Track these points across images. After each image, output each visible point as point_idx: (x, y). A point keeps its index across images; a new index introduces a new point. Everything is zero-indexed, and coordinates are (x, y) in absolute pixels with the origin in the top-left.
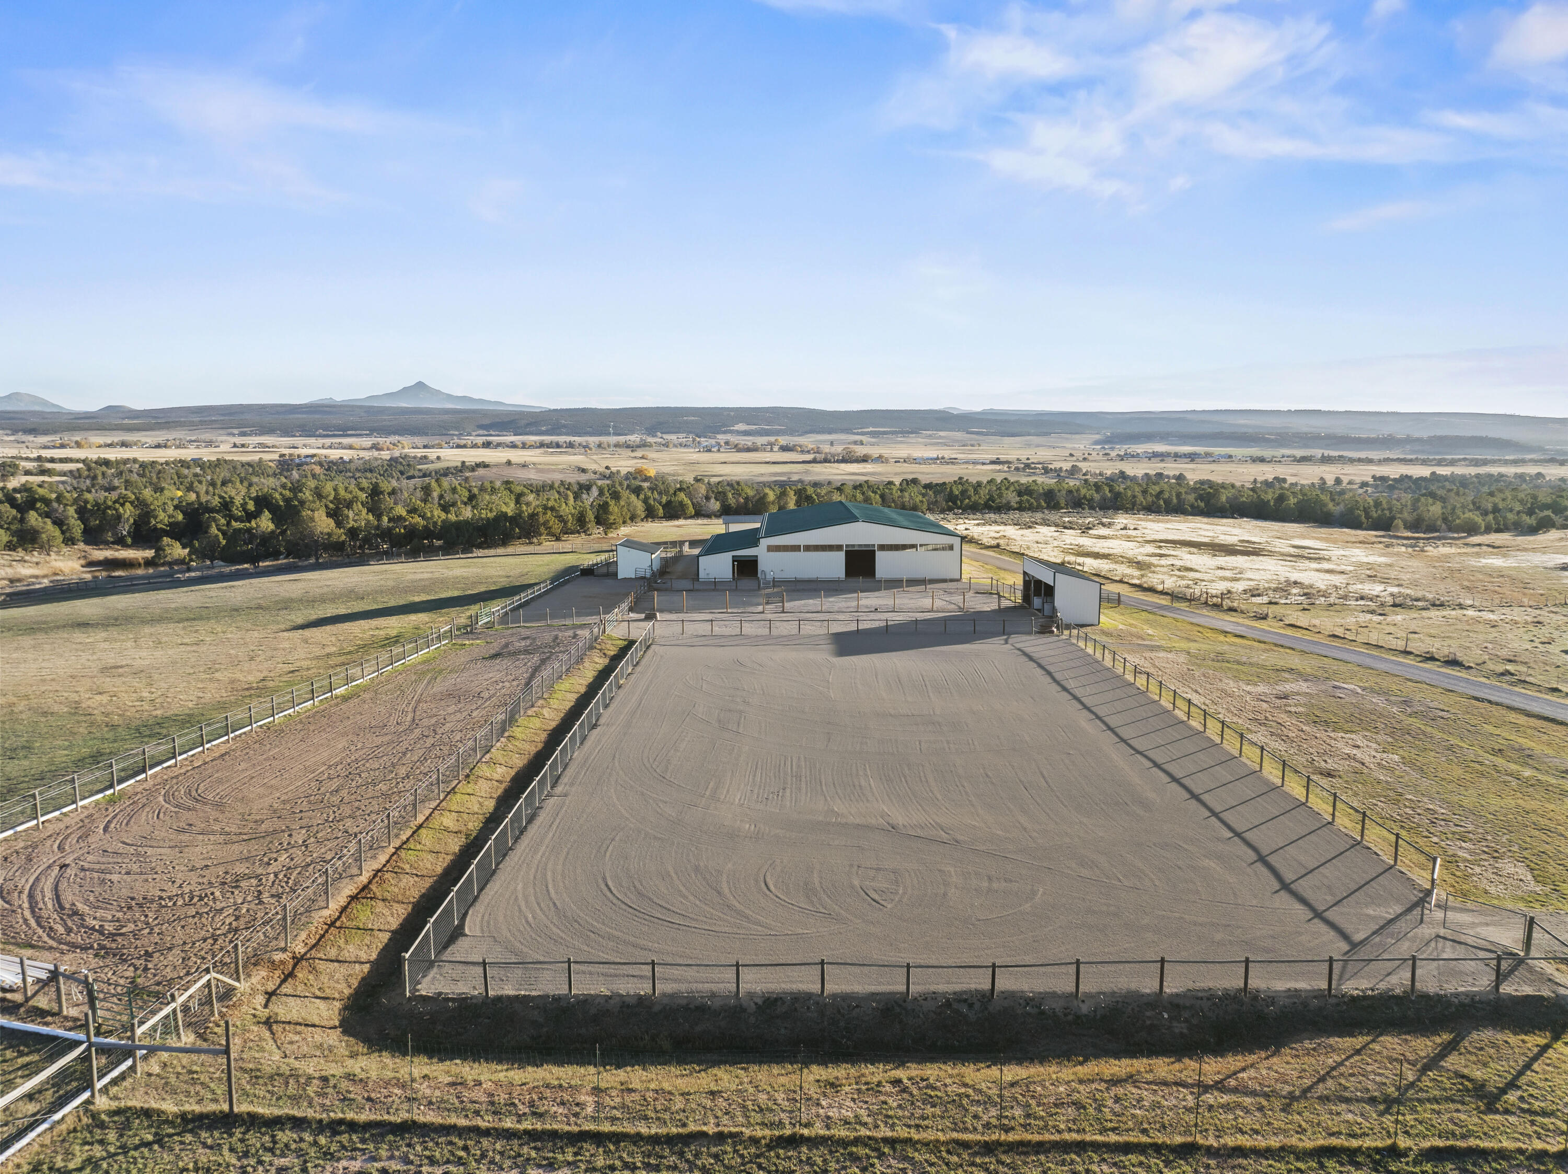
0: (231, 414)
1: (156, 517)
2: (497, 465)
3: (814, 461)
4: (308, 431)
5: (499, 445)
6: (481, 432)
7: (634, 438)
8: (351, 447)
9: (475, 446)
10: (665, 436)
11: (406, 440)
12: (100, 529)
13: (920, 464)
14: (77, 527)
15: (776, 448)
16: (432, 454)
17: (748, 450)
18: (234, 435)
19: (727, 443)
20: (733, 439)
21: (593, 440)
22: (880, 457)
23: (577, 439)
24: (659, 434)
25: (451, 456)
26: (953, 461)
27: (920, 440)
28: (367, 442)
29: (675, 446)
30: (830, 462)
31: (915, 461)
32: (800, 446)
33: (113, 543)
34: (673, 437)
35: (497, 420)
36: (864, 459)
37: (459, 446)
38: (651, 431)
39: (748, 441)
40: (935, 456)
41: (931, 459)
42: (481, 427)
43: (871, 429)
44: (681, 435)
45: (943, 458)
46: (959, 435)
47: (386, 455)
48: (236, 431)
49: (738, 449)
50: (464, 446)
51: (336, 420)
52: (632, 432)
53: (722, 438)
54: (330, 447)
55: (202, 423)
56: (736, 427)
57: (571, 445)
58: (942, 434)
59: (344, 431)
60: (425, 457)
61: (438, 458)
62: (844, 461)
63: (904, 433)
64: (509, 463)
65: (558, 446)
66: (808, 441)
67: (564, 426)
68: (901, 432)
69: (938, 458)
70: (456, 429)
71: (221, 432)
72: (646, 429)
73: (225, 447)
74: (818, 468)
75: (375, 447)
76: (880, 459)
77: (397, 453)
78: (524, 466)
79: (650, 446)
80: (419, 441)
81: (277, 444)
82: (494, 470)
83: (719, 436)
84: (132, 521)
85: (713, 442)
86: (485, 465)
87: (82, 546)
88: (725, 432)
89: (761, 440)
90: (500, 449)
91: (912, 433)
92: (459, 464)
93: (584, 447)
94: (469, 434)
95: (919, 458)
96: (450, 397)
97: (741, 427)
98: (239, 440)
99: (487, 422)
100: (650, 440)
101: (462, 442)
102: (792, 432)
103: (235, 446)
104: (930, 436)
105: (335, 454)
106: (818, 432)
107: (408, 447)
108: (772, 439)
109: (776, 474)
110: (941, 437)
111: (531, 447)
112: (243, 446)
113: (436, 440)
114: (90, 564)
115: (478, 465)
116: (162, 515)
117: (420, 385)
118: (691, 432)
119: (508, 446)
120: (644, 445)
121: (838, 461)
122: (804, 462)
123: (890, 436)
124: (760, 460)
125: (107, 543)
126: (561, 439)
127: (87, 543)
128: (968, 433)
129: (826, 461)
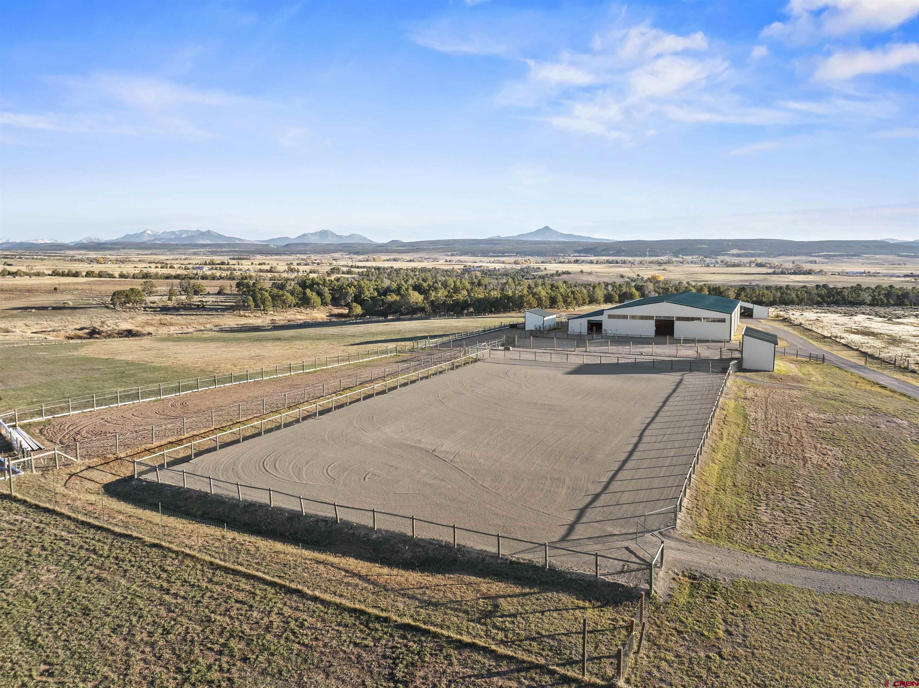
0: (448, 245)
1: (364, 294)
2: (575, 273)
3: (774, 273)
4: (484, 254)
5: (583, 262)
6: (576, 254)
7: (665, 258)
8: (503, 263)
9: (569, 262)
10: (684, 257)
11: (532, 259)
12: (339, 299)
13: (850, 276)
14: (328, 297)
15: (753, 265)
16: (542, 266)
17: (734, 266)
18: (448, 255)
19: (722, 262)
20: (726, 258)
21: (638, 259)
22: (821, 271)
23: (630, 259)
24: (681, 256)
25: (553, 267)
26: (875, 275)
27: (860, 260)
28: (512, 260)
29: (688, 263)
30: (785, 274)
31: (847, 274)
32: (770, 264)
33: (345, 306)
34: (689, 258)
35: (586, 247)
36: (809, 273)
37: (560, 262)
38: (676, 254)
39: (736, 260)
40: (863, 271)
41: (860, 273)
42: (576, 251)
43: (825, 253)
44: (694, 257)
45: (869, 272)
46: (891, 257)
47: (519, 267)
48: (449, 254)
49: (728, 265)
50: (564, 262)
51: (500, 248)
52: (664, 254)
53: (720, 258)
54: (493, 262)
55: (434, 249)
56: (731, 252)
57: (624, 262)
58: (877, 256)
59: (503, 253)
60: (539, 268)
61: (545, 269)
62: (795, 273)
63: (849, 256)
64: (582, 272)
65: (617, 262)
66: (776, 261)
67: (623, 251)
68: (847, 255)
69: (864, 273)
70: (562, 252)
71: (443, 254)
72: (673, 253)
73: (442, 262)
74: (775, 278)
75: (516, 263)
76: (821, 272)
77: (524, 266)
78: (590, 273)
79: (672, 263)
80: (540, 259)
81: (467, 260)
82: (572, 276)
83: (719, 257)
84: (353, 295)
85: (713, 261)
86: (568, 273)
87: (330, 306)
88: (723, 255)
89: (746, 260)
90: (583, 264)
91: (855, 256)
92: (555, 272)
93: (632, 263)
94: (569, 256)
95: (850, 272)
96: (562, 235)
97: (735, 251)
98: (448, 258)
99: (580, 248)
100: (674, 259)
101: (562, 260)
102: (769, 255)
103: (446, 261)
104: (869, 258)
105: (491, 266)
106: (786, 255)
107: (533, 262)
108: (753, 259)
109: (742, 281)
110: (876, 259)
111: (601, 263)
112: (450, 261)
113: (549, 259)
114: (331, 315)
115: (564, 273)
116: (367, 293)
117: (547, 228)
118: (701, 255)
119: (588, 262)
120: (669, 262)
121: (790, 274)
122: (767, 274)
123: (839, 258)
124: (738, 272)
125: (341, 306)
126: (619, 258)
127: (333, 305)
128: (899, 256)
129: (782, 273)
